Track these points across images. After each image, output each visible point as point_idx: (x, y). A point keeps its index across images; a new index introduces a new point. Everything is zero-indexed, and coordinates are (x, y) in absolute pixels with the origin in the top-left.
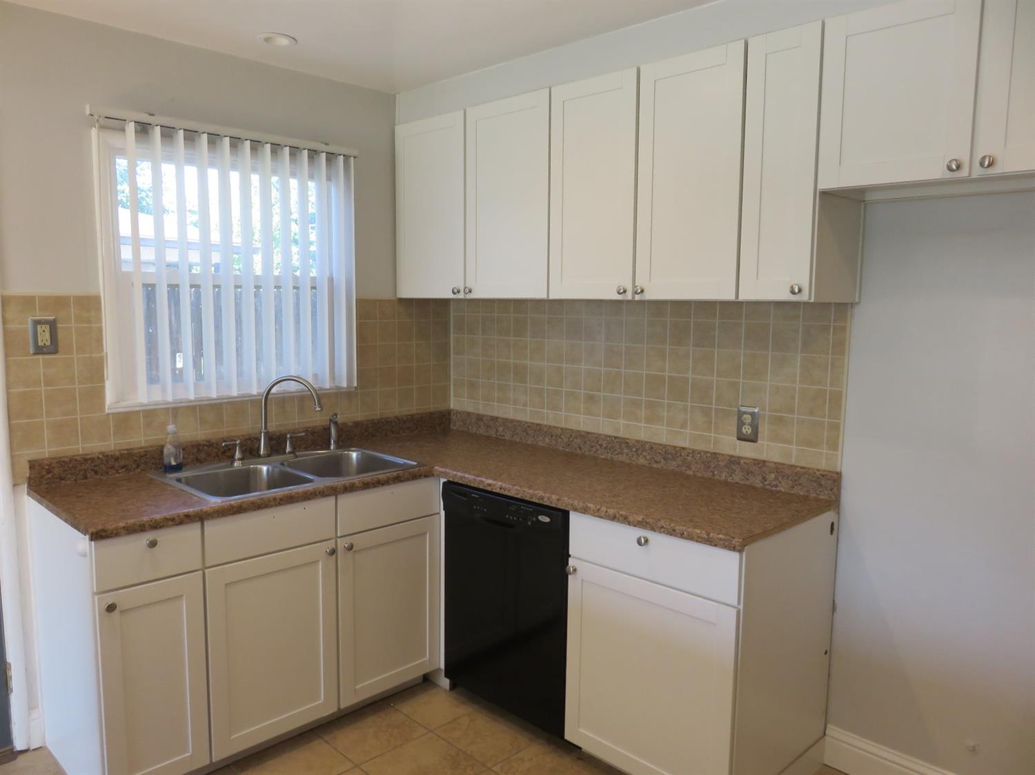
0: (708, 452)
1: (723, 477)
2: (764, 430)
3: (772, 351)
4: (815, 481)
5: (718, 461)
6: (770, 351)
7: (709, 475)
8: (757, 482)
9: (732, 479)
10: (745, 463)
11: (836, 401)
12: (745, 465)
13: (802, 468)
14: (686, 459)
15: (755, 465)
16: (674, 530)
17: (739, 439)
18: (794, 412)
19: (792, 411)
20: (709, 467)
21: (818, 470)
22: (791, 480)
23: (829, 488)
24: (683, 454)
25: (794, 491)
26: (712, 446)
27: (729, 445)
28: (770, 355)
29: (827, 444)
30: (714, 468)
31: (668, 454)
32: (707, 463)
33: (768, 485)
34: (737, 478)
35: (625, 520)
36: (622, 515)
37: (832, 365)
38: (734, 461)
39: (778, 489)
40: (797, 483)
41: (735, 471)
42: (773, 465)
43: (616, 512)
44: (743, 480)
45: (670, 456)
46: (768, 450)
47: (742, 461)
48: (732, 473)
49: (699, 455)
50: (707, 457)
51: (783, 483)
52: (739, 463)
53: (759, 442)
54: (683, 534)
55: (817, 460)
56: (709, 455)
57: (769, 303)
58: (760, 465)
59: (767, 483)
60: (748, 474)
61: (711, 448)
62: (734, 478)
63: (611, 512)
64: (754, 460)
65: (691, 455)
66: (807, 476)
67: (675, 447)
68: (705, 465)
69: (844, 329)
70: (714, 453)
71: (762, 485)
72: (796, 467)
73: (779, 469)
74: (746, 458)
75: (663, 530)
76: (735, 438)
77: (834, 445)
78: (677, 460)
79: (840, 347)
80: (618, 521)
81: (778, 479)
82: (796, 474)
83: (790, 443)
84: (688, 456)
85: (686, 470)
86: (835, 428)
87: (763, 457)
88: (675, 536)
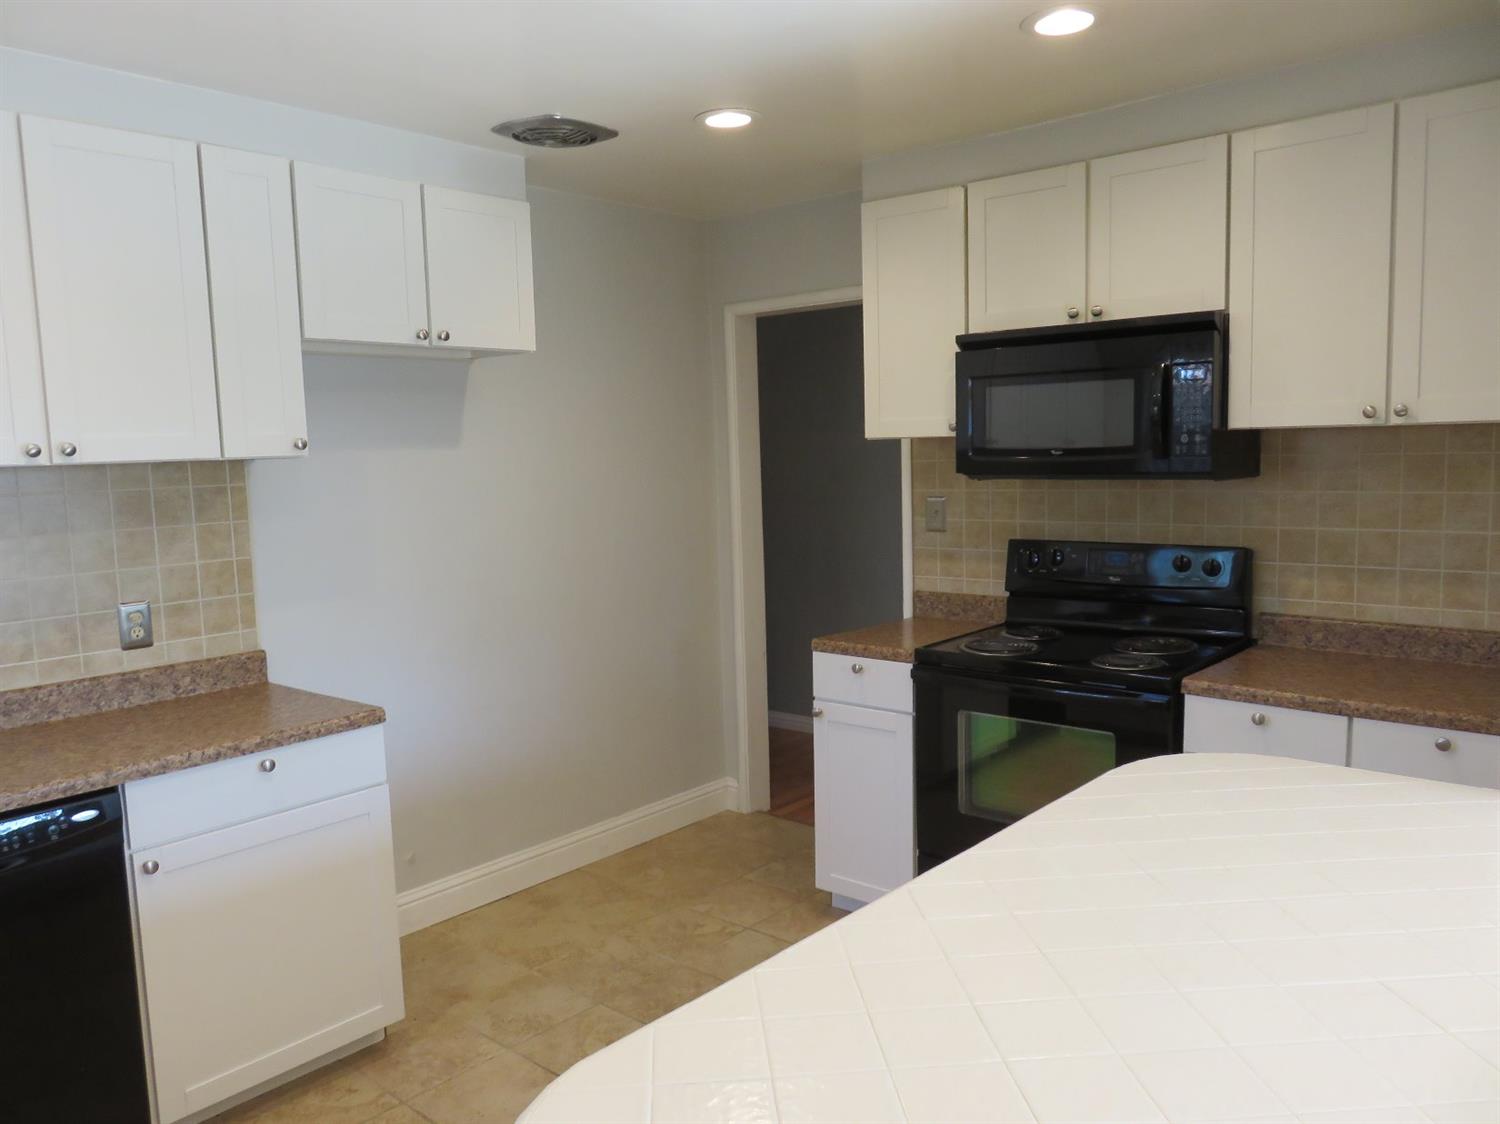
0: (84, 680)
1: (115, 705)
2: (161, 626)
3: (157, 525)
4: (242, 667)
5: (104, 686)
6: (154, 524)
7: (92, 710)
8: (168, 694)
9: (130, 703)
10: (147, 676)
11: (246, 570)
12: (147, 679)
13: (222, 658)
14: (47, 701)
15: (161, 673)
16: (308, 733)
17: (126, 648)
18: (197, 594)
19: (194, 595)
20: (90, 700)
21: (242, 655)
22: (212, 677)
23: (258, 670)
24: (40, 696)
25: (218, 688)
26: (82, 671)
27: (111, 660)
28: (155, 532)
29: (242, 622)
30: (99, 698)
31: (11, 705)
32: (84, 696)
33: (183, 692)
34: (138, 698)
35: (238, 751)
36: (229, 748)
37: (235, 531)
38: (127, 679)
39: (197, 693)
40: (220, 677)
41: (132, 691)
42: (186, 667)
43: (217, 748)
44: (147, 699)
45: (15, 707)
46: (170, 650)
47: (142, 676)
48: (128, 696)
49: (70, 689)
50: (84, 687)
51: (202, 684)
52: (137, 679)
53: (155, 644)
54: (320, 731)
55: (234, 644)
56: (86, 683)
57: (144, 465)
58: (168, 672)
59: (181, 691)
60: (153, 689)
61: (83, 674)
62: (133, 701)
63: (211, 751)
64: (156, 668)
65: (54, 694)
66: (230, 665)
67: (22, 691)
68: (82, 698)
69: (243, 490)
70: (94, 678)
71: (174, 696)
72: (215, 659)
73: (194, 669)
74: (145, 670)
75: (292, 739)
76: (120, 650)
77: (250, 621)
78: (31, 707)
79: (241, 509)
80: (226, 756)
81: (194, 681)
82: (216, 668)
83: (198, 634)
84: (51, 695)
85: (50, 717)
86: (249, 602)
87: (165, 661)
88: (310, 739)
